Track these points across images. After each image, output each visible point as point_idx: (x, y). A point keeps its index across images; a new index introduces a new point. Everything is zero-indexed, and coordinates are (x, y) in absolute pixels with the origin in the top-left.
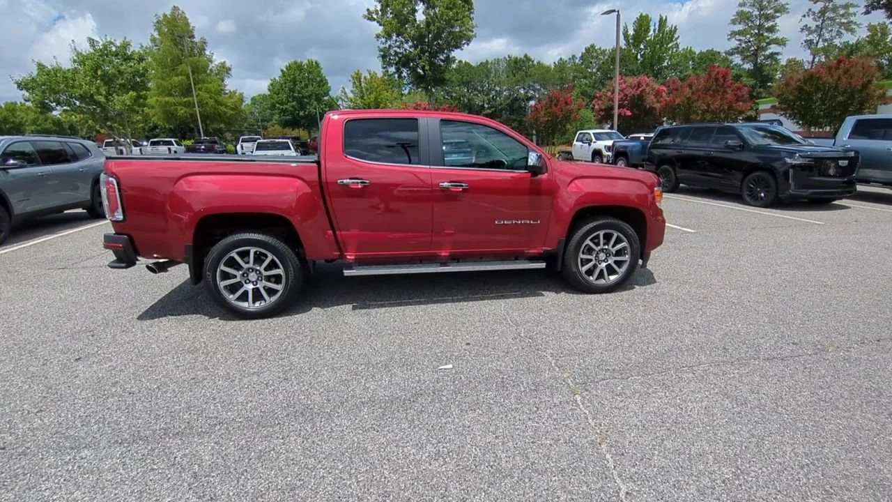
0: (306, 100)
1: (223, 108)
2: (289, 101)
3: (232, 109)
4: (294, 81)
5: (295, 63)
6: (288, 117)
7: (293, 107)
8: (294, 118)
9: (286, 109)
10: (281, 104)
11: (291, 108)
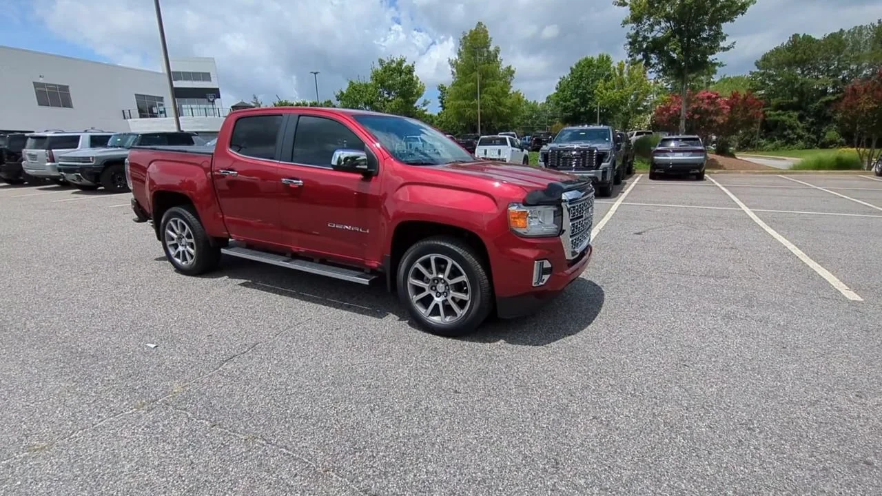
0: (589, 96)
1: (501, 108)
2: (572, 99)
3: (511, 108)
4: (581, 77)
5: (586, 59)
6: (569, 114)
7: (575, 103)
8: (574, 114)
9: (568, 105)
10: (565, 101)
11: (573, 105)
